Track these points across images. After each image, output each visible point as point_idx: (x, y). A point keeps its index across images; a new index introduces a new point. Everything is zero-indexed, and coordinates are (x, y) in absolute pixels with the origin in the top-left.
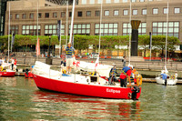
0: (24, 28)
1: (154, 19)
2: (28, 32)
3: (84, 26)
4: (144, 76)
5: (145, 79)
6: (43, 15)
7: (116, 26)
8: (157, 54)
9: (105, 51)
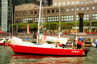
0: (24, 20)
1: (93, 12)
2: (26, 22)
3: (55, 18)
4: (86, 43)
5: (86, 45)
6: (34, 13)
7: (72, 17)
8: (95, 31)
9: (67, 30)
